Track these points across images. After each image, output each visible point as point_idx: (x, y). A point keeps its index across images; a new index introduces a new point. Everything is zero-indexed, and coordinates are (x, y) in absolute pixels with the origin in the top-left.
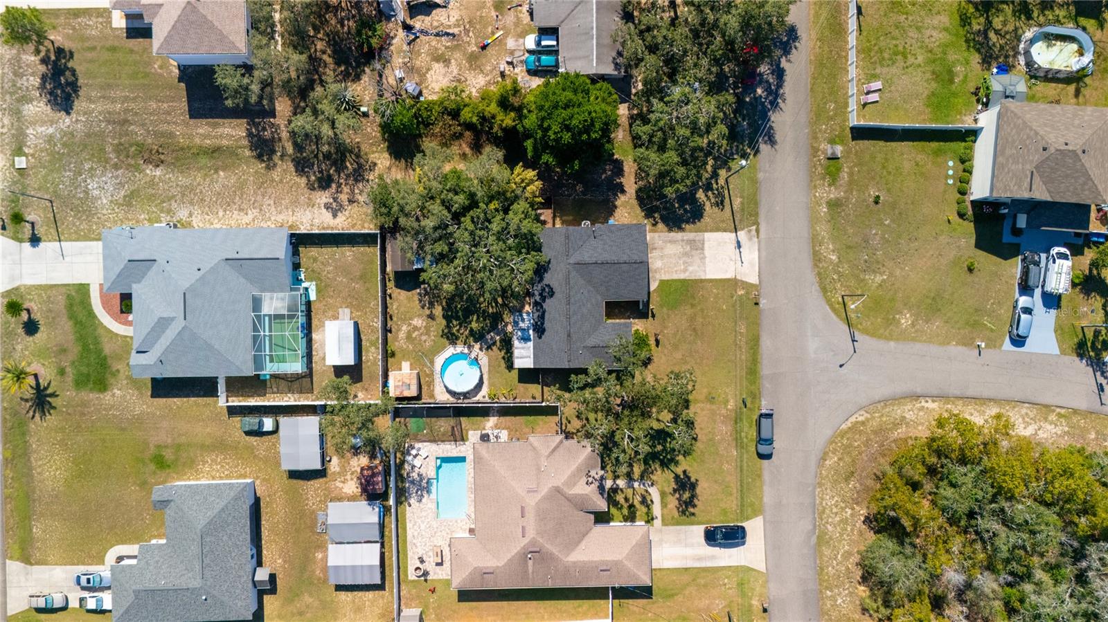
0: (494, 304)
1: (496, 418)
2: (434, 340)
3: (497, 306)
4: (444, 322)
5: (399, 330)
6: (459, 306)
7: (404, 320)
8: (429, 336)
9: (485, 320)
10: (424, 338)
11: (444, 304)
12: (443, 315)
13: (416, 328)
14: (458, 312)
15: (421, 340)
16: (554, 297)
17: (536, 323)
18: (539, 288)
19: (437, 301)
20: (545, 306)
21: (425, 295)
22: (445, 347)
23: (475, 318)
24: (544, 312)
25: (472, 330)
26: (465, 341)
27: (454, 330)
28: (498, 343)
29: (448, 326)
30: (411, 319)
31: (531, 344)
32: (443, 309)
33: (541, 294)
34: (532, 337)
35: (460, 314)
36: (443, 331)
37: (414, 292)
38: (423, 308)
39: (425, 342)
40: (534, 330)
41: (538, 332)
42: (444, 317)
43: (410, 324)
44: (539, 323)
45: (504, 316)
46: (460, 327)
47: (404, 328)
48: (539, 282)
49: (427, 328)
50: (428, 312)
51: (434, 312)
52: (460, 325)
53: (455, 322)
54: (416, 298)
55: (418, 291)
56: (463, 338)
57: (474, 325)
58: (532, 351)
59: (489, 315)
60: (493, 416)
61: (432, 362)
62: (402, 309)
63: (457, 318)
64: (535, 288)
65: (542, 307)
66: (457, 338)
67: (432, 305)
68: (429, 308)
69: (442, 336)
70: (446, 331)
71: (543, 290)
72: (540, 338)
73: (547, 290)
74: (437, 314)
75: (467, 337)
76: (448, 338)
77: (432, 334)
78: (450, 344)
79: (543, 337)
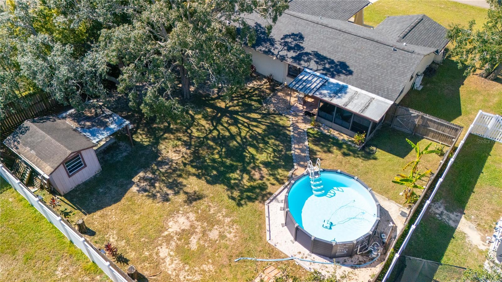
0: (254, 124)
1: (463, 220)
2: (233, 222)
3: (260, 122)
4: (220, 188)
5: (157, 264)
6: (217, 156)
7: (152, 242)
8: (218, 222)
9: (266, 143)
10: (214, 234)
11: (193, 170)
12: (208, 182)
13: (185, 235)
14: (223, 164)
15: (212, 243)
16: (304, 36)
17: (324, 69)
18: (280, 47)
19: (180, 176)
20: (307, 50)
21: (153, 185)
22: (262, 213)
23: (252, 150)
24: (317, 55)
25: (267, 164)
26: (277, 179)
27: (246, 182)
28: (315, 148)
29: (231, 187)
30: (164, 228)
31: (352, 89)
32: (199, 176)
33: (289, 49)
34: (341, 83)
35: (228, 162)
36: (233, 198)
37: (128, 195)
38: (166, 199)
39: (222, 236)
40: (333, 76)
41: (339, 72)
42: (212, 182)
43: (168, 239)
44: (327, 66)
45: (281, 122)
46: (248, 173)
47: (164, 252)
48: (272, 45)
49: (206, 218)
50: (182, 197)
51: (188, 189)
52: (244, 170)
53: (235, 175)
54: (141, 198)
55: (134, 189)
56: (269, 181)
57: (262, 157)
58: (364, 92)
59: (265, 136)
60: (457, 222)
61: (272, 252)
62: (132, 231)
63: (232, 169)
64: (276, 52)
65: (307, 54)
66: (263, 187)
67: (176, 187)
68: (177, 193)
69: (239, 205)
70: (236, 194)
71: (286, 44)
72: (351, 73)
73: (289, 40)
74: (197, 188)
75: (273, 175)
76: (250, 199)
77: (220, 216)
78: (263, 201)
79: (351, 68)
